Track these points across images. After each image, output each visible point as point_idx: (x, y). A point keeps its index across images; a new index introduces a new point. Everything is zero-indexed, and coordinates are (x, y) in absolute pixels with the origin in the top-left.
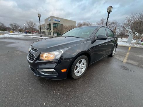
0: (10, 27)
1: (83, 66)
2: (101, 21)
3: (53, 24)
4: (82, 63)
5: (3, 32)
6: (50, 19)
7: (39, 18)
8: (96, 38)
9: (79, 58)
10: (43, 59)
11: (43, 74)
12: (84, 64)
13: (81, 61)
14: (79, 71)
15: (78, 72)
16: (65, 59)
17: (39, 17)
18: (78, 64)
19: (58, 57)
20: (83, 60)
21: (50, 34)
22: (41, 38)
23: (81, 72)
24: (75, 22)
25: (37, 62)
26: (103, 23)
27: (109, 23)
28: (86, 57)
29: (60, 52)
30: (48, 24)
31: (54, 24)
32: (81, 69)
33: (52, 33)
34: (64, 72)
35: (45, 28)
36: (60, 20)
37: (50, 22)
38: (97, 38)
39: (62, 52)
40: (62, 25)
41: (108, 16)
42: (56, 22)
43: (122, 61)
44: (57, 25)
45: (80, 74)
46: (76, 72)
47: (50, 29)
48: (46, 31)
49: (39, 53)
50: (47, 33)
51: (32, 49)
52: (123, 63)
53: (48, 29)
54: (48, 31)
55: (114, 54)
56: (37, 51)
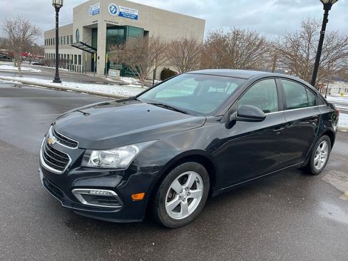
1: (191, 191)
2: (303, 29)
3: (108, 28)
4: (189, 183)
6: (98, 6)
7: (57, 10)
8: (234, 115)
9: (178, 167)
10: (89, 164)
11: (85, 203)
12: (194, 187)
13: (187, 176)
14: (179, 205)
15: (178, 208)
16: (143, 169)
17: (55, 4)
18: (176, 185)
19: (126, 163)
20: (193, 176)
21: (93, 69)
22: (57, 89)
23: (186, 211)
24: (202, 22)
25: (74, 172)
26: (310, 36)
28: (199, 166)
29: (131, 150)
30: (85, 27)
31: (109, 27)
32: (186, 202)
33: (101, 65)
34: (138, 201)
35: (74, 41)
36: (136, 14)
37: (95, 18)
38: (238, 115)
39: (136, 151)
40: (146, 33)
41: (326, 15)
42: (121, 22)
43: (342, 193)
44: (125, 32)
45: (183, 214)
46: (169, 205)
47: (93, 49)
48: (76, 56)
49: (82, 151)
50: (80, 63)
51: (58, 139)
52: (342, 198)
53: (85, 46)
54: (86, 53)
55: (322, 165)
56: (74, 144)
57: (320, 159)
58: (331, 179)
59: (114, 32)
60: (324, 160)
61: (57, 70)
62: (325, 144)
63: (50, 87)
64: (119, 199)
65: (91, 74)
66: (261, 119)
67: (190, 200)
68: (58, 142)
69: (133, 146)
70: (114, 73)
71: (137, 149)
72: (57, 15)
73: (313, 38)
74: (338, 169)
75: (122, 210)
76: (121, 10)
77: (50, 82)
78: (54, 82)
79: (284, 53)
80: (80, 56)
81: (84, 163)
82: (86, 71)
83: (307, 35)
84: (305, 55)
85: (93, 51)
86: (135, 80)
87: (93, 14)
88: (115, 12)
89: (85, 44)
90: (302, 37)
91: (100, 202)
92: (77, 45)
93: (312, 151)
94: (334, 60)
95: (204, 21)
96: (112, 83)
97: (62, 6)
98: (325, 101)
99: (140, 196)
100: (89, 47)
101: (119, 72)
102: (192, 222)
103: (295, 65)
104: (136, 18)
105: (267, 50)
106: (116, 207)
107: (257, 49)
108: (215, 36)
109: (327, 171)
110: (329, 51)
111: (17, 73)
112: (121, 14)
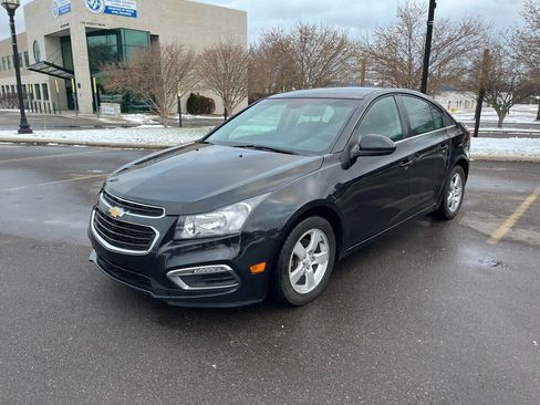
1: (315, 255)
2: (400, 20)
3: (88, 35)
4: (312, 246)
7: (11, 12)
8: (355, 149)
11: (187, 287)
12: (318, 250)
13: (308, 237)
14: (304, 276)
15: (302, 281)
17: (6, 4)
18: (298, 249)
20: (316, 236)
23: (312, 282)
24: (241, 16)
26: (410, 29)
27: (446, 35)
28: (323, 221)
30: (47, 37)
31: (91, 33)
32: (311, 269)
36: (133, 7)
37: (64, 19)
38: (361, 149)
39: (247, 210)
40: (154, 38)
42: (109, 23)
43: (489, 236)
44: (119, 40)
45: (309, 286)
46: (293, 276)
47: (67, 71)
48: (37, 85)
49: (173, 219)
50: (46, 97)
51: (126, 209)
52: (489, 241)
53: (51, 69)
54: (56, 80)
55: (457, 205)
56: (158, 212)
57: (453, 198)
58: (470, 221)
59: (101, 40)
60: (458, 199)
61: (23, 113)
62: (458, 178)
63: (18, 142)
64: (235, 275)
65: (70, 115)
66: (390, 151)
67: (315, 267)
68: (127, 213)
69: (242, 203)
70: (110, 109)
71: (249, 206)
72: (12, 21)
73: (415, 32)
74: (475, 209)
75: (240, 289)
76: (108, 4)
77: (13, 134)
78: (20, 132)
79: (377, 57)
81: (178, 235)
82: (60, 110)
83: (406, 28)
84: (406, 59)
85: (66, 75)
86: (147, 117)
87: (60, 14)
88: (98, 7)
89: (53, 65)
90: (400, 31)
91: (208, 283)
92: (38, 68)
93: (443, 190)
94: (446, 61)
95: (245, 13)
96: (111, 126)
97: (18, 5)
98: (452, 121)
99: (261, 267)
100: (58, 68)
101: (118, 106)
102: (320, 294)
103: (394, 74)
104: (134, 14)
105: (352, 55)
106: (232, 286)
107: (336, 54)
108: (273, 37)
109: (463, 214)
110: (438, 48)
112: (107, 10)
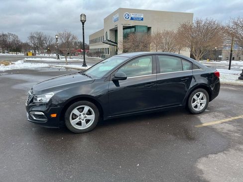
0: (28, 41)
1: (87, 116)
3: (124, 29)
5: (14, 54)
6: (117, 16)
7: (83, 23)
10: (37, 102)
11: (35, 118)
13: (83, 108)
17: (81, 21)
25: (30, 105)
30: (111, 30)
31: (125, 28)
36: (142, 17)
37: (116, 23)
38: (115, 77)
40: (149, 29)
42: (132, 23)
44: (135, 29)
45: (84, 127)
48: (106, 49)
49: (33, 96)
50: (108, 53)
52: (197, 126)
54: (112, 47)
55: (202, 108)
57: (198, 104)
59: (129, 30)
60: (204, 105)
62: (201, 94)
64: (45, 116)
66: (125, 78)
72: (83, 26)
75: (48, 122)
76: (132, 16)
78: (83, 66)
80: (108, 49)
81: (34, 101)
85: (116, 44)
88: (128, 18)
89: (110, 41)
92: (106, 42)
95: (193, 14)
99: (55, 115)
100: (113, 42)
104: (142, 19)
106: (45, 120)
111: (65, 62)
112: (132, 19)
